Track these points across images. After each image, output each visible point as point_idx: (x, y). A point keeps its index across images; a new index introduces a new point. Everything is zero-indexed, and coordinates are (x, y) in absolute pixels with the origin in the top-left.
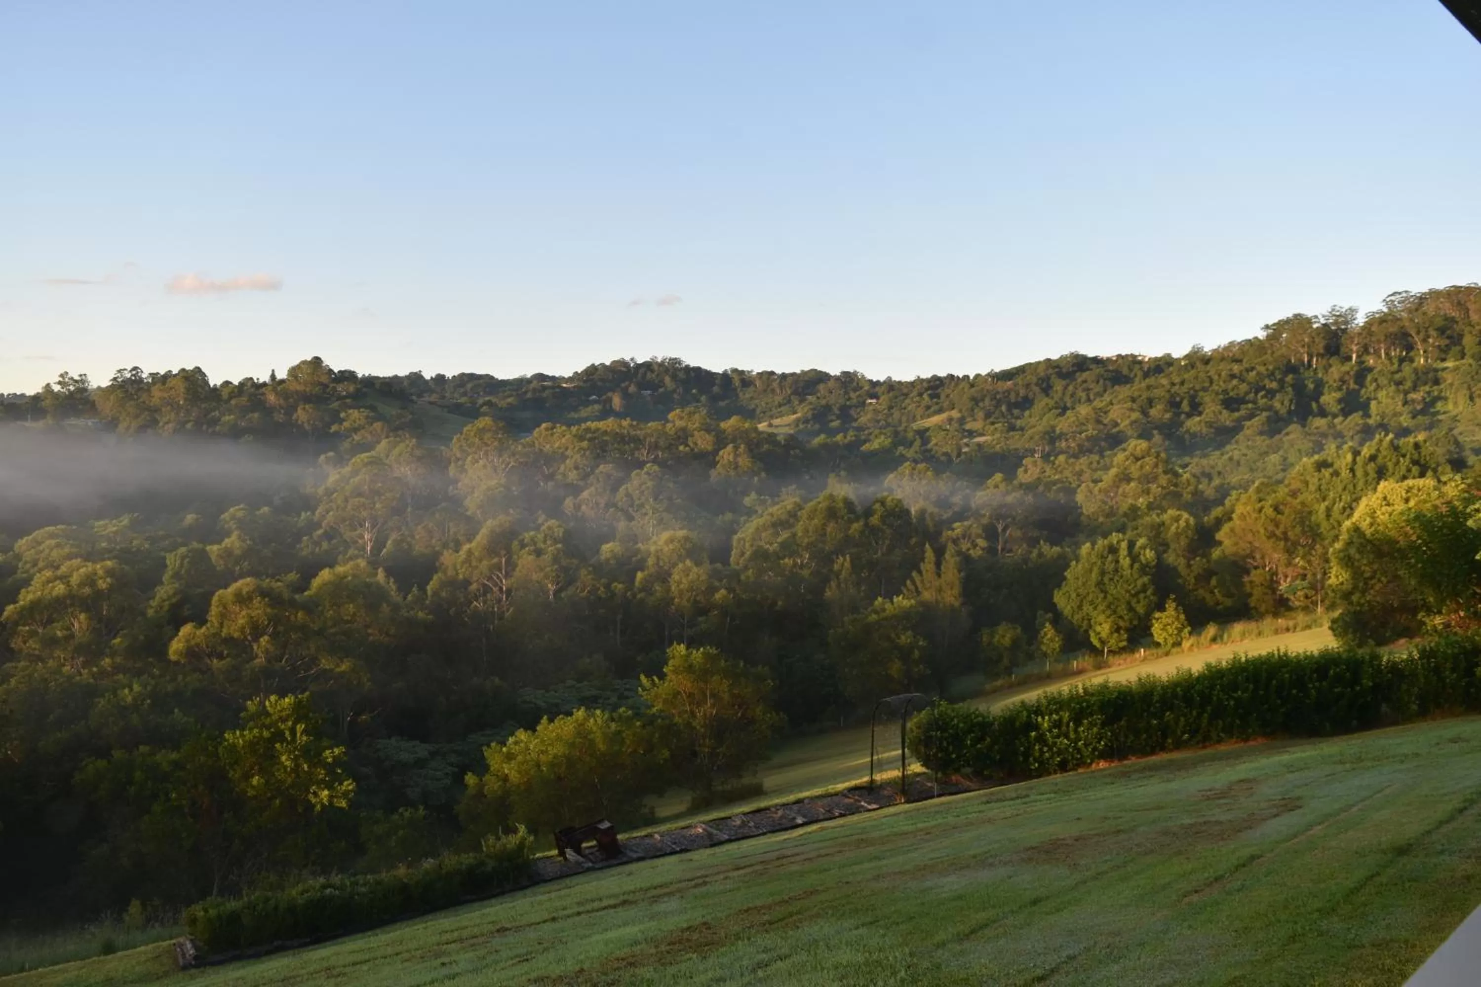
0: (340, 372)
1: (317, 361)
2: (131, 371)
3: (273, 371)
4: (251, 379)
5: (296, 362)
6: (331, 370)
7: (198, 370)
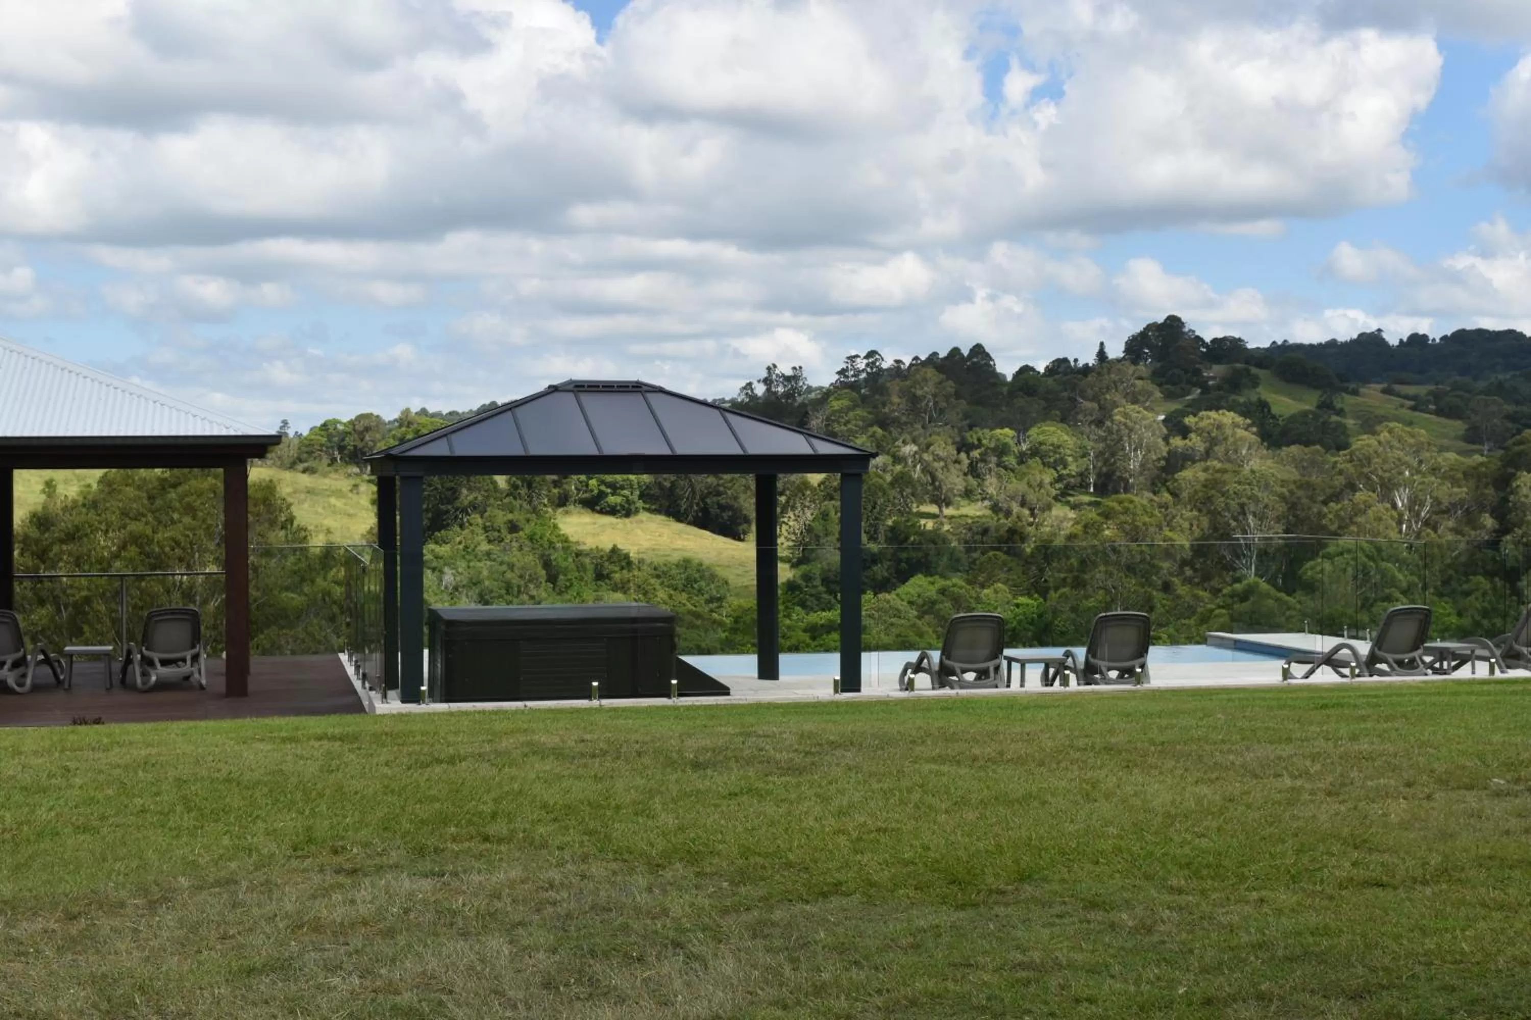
0: (1215, 341)
1: (1173, 323)
2: (866, 357)
3: (1102, 344)
4: (1065, 360)
5: (1138, 328)
6: (1199, 339)
7: (978, 350)
